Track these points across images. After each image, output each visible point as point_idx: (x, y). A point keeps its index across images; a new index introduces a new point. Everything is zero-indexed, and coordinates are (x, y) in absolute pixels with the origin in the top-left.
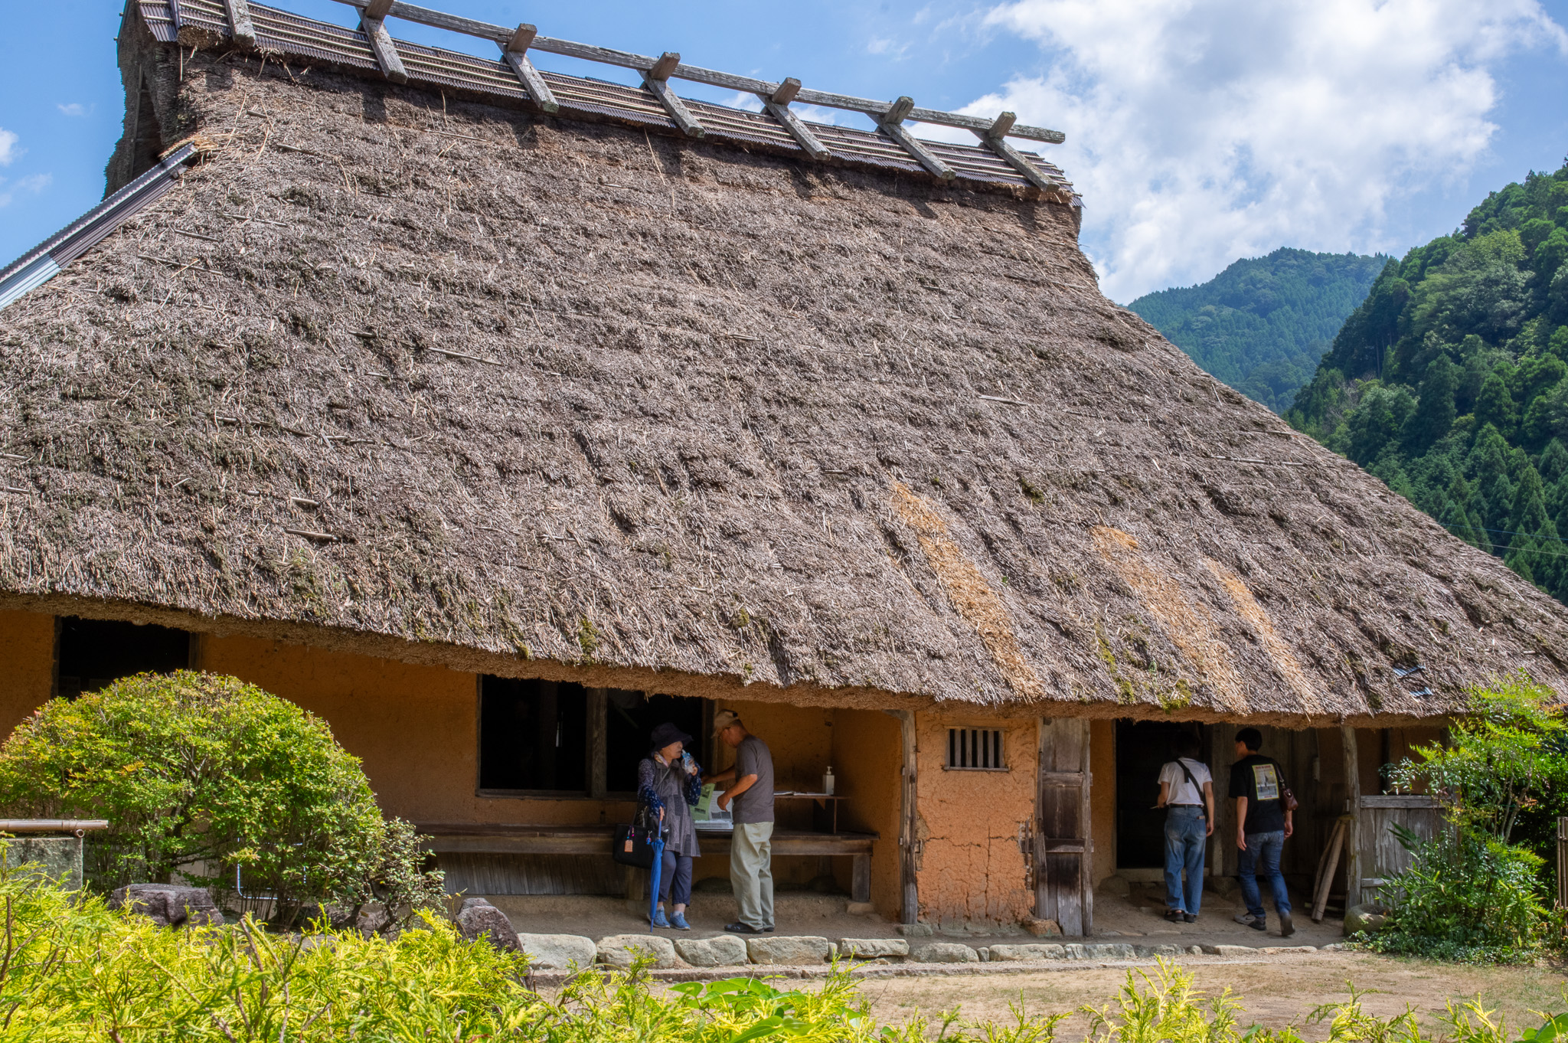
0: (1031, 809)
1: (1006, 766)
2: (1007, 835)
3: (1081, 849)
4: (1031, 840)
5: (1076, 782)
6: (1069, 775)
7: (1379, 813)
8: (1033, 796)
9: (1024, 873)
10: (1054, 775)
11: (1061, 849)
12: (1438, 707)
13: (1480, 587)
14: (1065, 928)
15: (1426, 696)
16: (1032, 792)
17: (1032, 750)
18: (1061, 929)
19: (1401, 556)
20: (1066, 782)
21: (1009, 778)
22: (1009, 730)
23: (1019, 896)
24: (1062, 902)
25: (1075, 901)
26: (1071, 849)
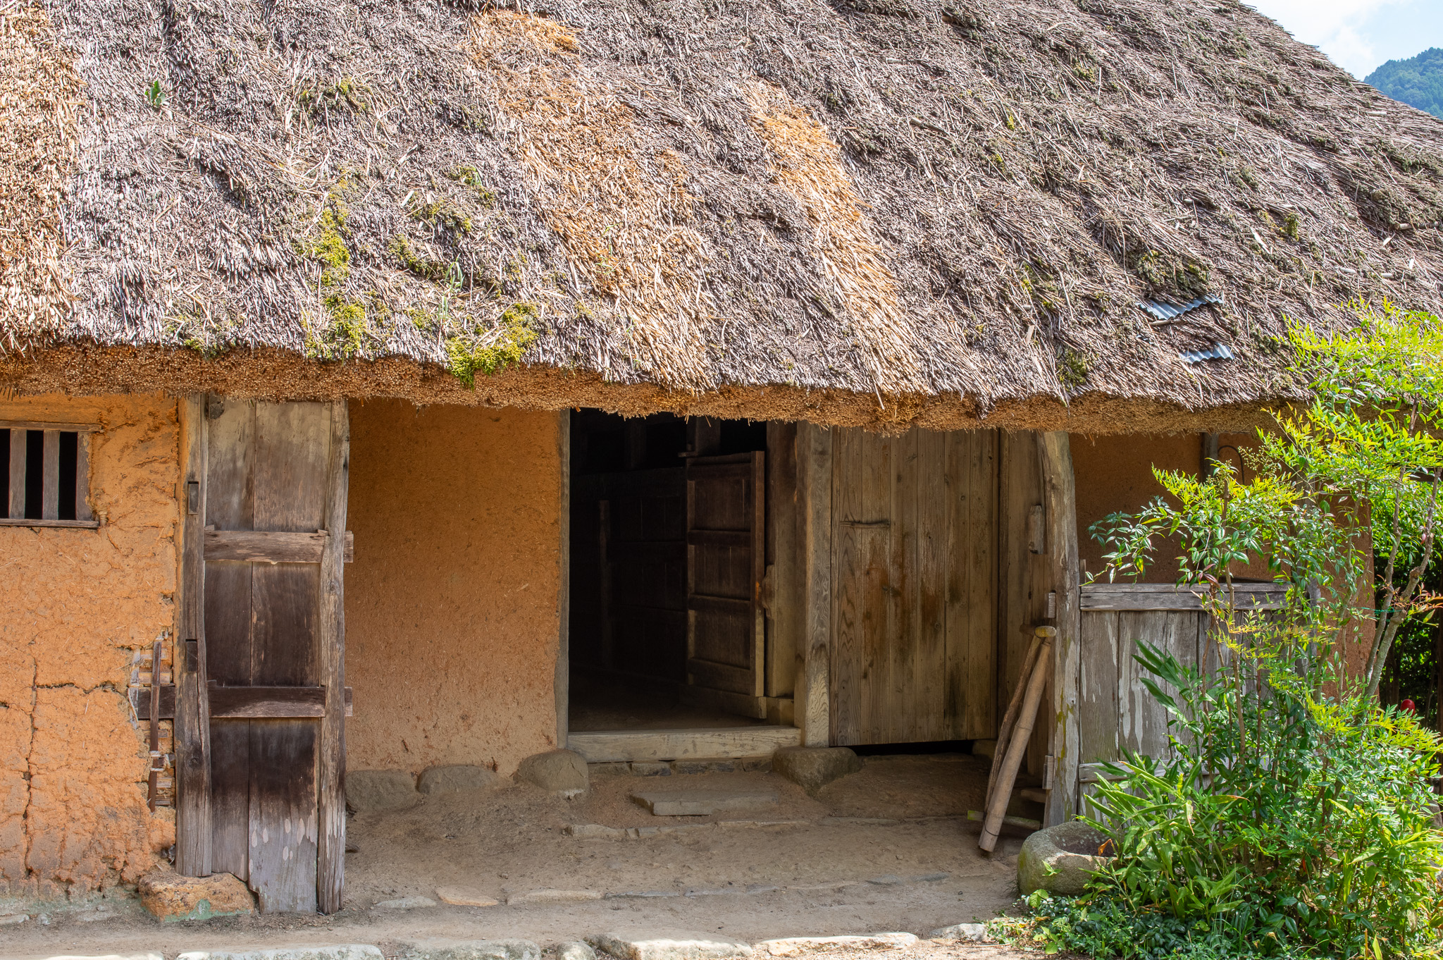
0: (166, 616)
1: (94, 515)
2: (90, 680)
3: (316, 710)
4: (167, 692)
5: (307, 553)
6: (283, 538)
7: (1128, 621)
8: (171, 586)
9: (141, 769)
10: (241, 537)
11: (259, 710)
12: (1241, 386)
13: (1399, 164)
14: (265, 894)
15: (1216, 361)
16: (168, 576)
17: (170, 476)
18: (256, 896)
19: (1234, 104)
20: (276, 553)
21: (98, 543)
22: (102, 429)
23: (128, 824)
24: (260, 833)
25: (299, 829)
26: (284, 709)
